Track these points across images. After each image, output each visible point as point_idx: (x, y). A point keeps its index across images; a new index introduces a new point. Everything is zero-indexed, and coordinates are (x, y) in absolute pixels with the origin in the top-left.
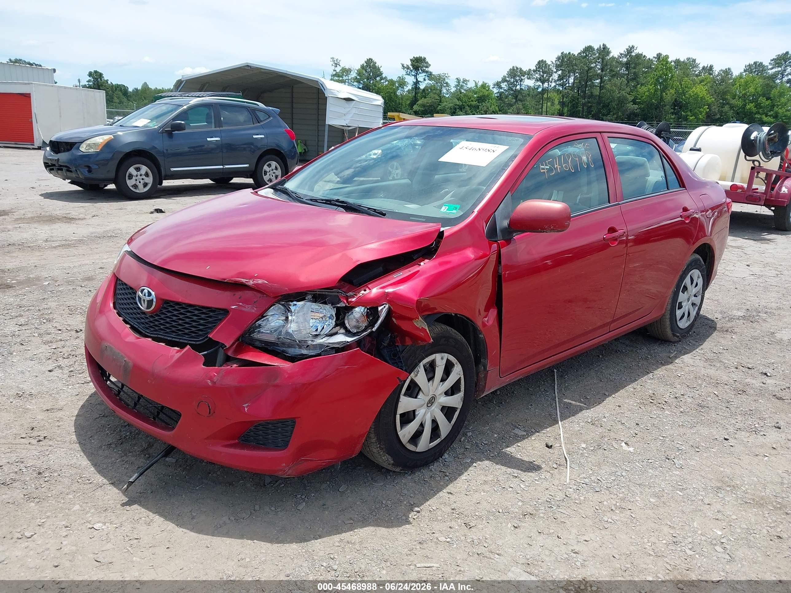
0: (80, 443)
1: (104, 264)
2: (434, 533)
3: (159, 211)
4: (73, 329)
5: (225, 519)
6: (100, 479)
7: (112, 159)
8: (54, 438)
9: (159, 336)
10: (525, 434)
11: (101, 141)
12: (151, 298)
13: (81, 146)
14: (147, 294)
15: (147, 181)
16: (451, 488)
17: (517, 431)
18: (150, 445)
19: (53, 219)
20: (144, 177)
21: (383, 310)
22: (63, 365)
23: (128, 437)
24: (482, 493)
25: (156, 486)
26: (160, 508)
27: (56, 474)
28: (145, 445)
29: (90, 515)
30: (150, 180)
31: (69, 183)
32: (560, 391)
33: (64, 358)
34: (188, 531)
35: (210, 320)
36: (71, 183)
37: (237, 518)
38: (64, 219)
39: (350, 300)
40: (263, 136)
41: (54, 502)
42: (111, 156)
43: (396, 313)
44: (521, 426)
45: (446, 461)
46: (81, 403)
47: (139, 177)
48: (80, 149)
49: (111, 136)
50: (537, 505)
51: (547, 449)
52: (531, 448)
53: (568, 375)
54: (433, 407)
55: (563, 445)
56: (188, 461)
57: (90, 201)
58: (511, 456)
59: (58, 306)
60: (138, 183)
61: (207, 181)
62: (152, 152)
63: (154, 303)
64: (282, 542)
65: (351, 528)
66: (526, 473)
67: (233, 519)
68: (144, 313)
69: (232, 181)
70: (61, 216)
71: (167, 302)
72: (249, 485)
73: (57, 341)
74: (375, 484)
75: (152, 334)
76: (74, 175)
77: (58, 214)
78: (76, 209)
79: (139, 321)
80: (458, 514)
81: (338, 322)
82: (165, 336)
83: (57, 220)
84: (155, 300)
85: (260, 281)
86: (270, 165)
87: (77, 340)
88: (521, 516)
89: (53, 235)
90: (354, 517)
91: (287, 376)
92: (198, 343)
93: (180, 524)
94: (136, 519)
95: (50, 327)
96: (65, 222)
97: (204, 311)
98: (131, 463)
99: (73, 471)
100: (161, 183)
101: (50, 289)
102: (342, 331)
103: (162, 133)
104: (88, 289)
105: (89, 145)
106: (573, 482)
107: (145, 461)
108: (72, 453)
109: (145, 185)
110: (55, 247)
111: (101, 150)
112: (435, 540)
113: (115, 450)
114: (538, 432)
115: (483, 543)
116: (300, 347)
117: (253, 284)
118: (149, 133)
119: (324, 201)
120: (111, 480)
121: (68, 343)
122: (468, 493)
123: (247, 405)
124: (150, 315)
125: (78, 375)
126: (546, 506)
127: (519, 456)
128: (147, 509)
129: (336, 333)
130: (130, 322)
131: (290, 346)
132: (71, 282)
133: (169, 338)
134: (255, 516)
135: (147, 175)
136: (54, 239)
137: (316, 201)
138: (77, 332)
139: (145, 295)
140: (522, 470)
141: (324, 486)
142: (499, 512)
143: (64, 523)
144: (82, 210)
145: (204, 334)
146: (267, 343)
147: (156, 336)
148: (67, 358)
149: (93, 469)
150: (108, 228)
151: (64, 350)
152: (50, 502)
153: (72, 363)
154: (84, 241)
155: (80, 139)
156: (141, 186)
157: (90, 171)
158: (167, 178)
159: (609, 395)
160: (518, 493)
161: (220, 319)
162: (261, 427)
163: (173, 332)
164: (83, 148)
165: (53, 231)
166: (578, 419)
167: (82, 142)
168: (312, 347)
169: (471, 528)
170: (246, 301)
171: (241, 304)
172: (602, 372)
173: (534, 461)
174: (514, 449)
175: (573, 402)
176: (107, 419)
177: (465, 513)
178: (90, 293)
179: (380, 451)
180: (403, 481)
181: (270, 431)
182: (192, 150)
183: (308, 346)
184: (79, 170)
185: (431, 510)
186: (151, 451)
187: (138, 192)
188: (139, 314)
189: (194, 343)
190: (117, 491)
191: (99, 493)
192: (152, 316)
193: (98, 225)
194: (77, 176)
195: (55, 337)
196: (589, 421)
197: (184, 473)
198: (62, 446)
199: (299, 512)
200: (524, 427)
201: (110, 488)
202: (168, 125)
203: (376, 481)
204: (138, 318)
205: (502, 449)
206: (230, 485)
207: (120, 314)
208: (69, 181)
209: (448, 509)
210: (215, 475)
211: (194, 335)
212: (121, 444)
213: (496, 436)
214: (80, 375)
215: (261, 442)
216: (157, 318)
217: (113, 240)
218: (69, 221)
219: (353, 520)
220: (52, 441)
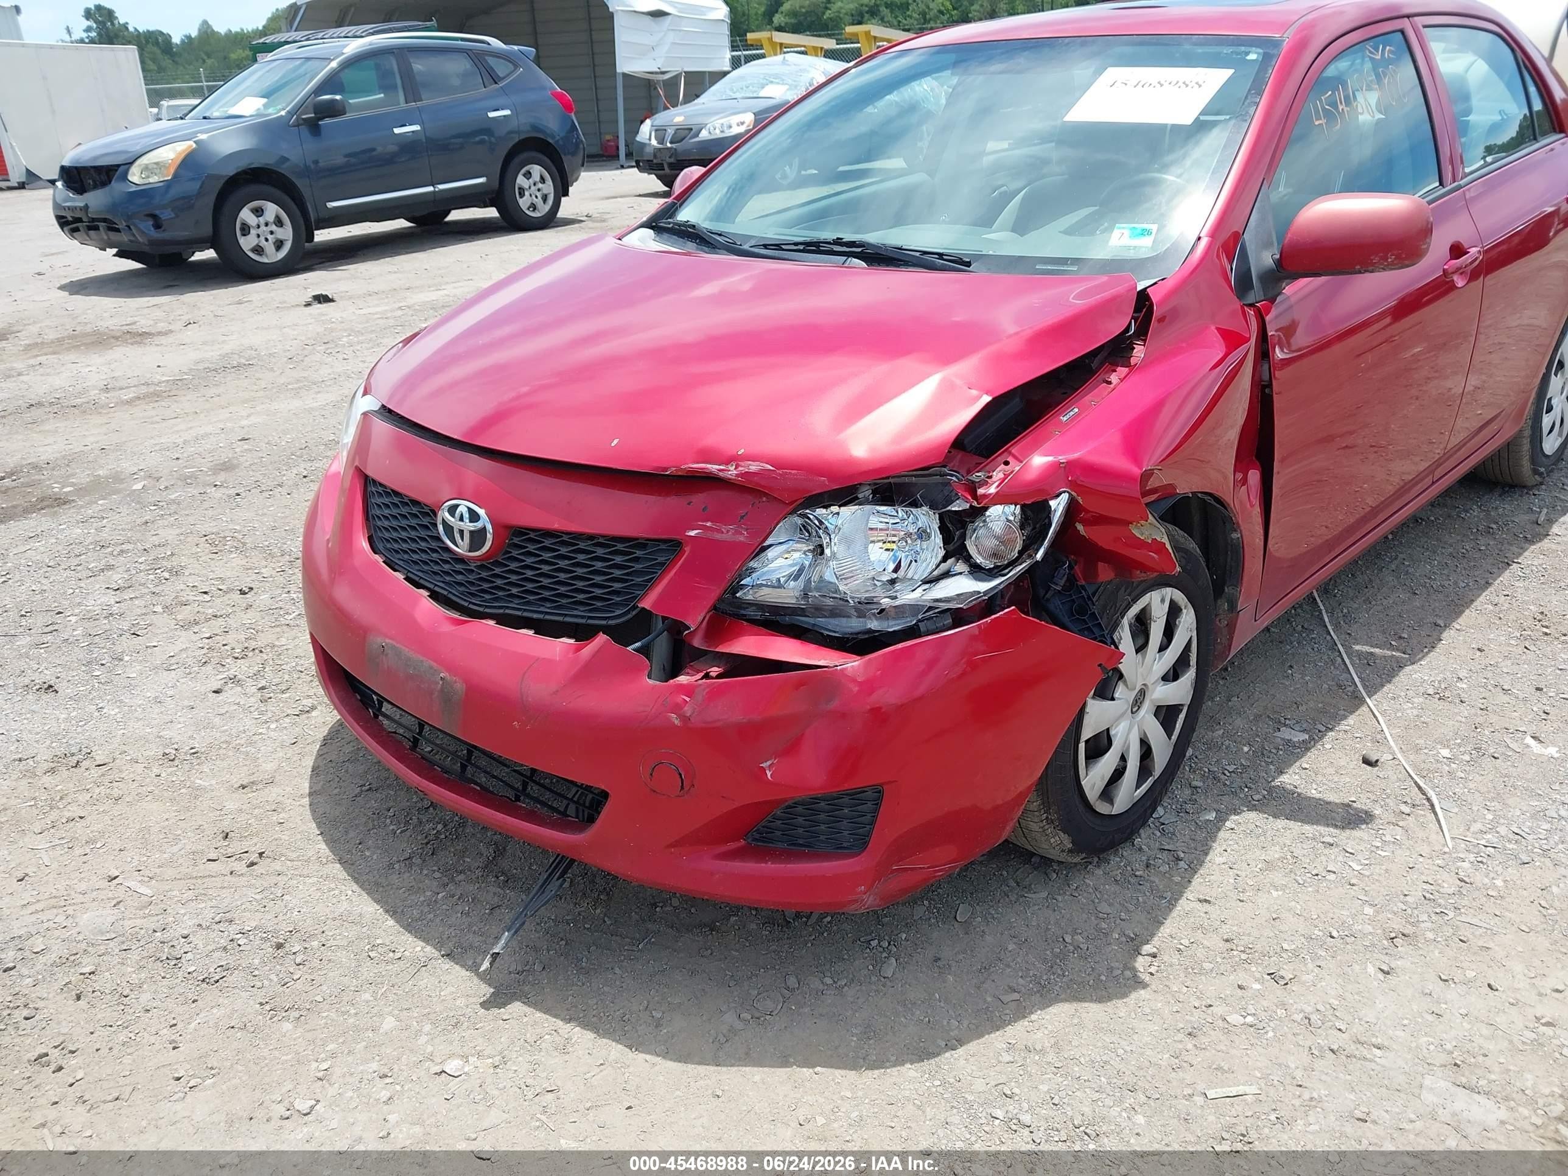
0: (340, 861)
1: (246, 429)
2: (1210, 1006)
3: (322, 299)
4: (231, 587)
5: (730, 1018)
6: (415, 947)
7: (200, 194)
8: (282, 855)
9: (507, 611)
10: (1307, 737)
11: (172, 156)
12: (479, 525)
13: (130, 172)
14: (466, 516)
15: (280, 237)
16: (1198, 886)
17: (1286, 733)
18: (500, 851)
19: (104, 340)
20: (274, 228)
21: (1058, 506)
22: (240, 676)
23: (443, 836)
24: (1275, 894)
25: (548, 951)
26: (576, 1007)
27: (315, 944)
28: (488, 852)
29: (423, 1039)
30: (287, 233)
31: (114, 255)
32: (1337, 627)
33: (237, 658)
34: (659, 1060)
35: (638, 566)
36: (118, 255)
37: (757, 1015)
38: (128, 336)
39: (981, 491)
40: (507, 112)
41: (333, 1015)
42: (196, 186)
43: (1087, 511)
44: (1289, 719)
45: (1163, 824)
46: (309, 762)
47: (263, 228)
48: (130, 178)
49: (191, 143)
50: (1409, 911)
51: (1369, 768)
52: (1332, 770)
53: (1340, 588)
54: (1142, 712)
55: (1399, 756)
56: (598, 880)
57: (168, 290)
58: (1299, 795)
59: (182, 538)
60: (263, 243)
61: (401, 224)
62: (283, 169)
63: (489, 536)
64: (879, 1064)
65: (1021, 1013)
66: (1348, 832)
67: (749, 1018)
68: (461, 560)
69: (450, 218)
70: (118, 330)
71: (520, 532)
72: (753, 926)
73: (207, 620)
74: (1030, 895)
75: (486, 607)
76: (124, 237)
77: (111, 328)
78: (146, 311)
79: (448, 578)
80: (1244, 952)
81: (951, 547)
82: (525, 610)
83: (112, 340)
84: (489, 527)
85: (754, 467)
86: (530, 173)
87: (251, 613)
88: (1385, 942)
89: (116, 375)
90: (1018, 984)
91: (856, 689)
92: (610, 622)
93: (634, 1045)
94: (531, 1040)
95: (182, 587)
96: (132, 344)
97: (620, 546)
98: (473, 900)
99: (352, 932)
100: (310, 238)
101: (152, 500)
102: (961, 567)
103: (297, 125)
104: (233, 492)
105: (146, 168)
106: (1463, 846)
107: (502, 892)
108: (333, 886)
109: (279, 244)
110: (129, 402)
111: (176, 176)
112: (1220, 1023)
113: (425, 872)
114: (1331, 730)
115: (1330, 1021)
116: (861, 615)
117: (737, 475)
118: (267, 129)
119: (801, 247)
120: (442, 946)
121: (232, 622)
122: (1242, 896)
123: (769, 763)
124: (479, 563)
125: (280, 696)
126: (1430, 911)
127: (1314, 793)
128: (547, 1011)
129: (947, 575)
130: (422, 581)
131: (835, 613)
132: (190, 477)
133: (535, 616)
134: (795, 1004)
135: (279, 222)
136: (124, 384)
137: (778, 247)
138: (242, 592)
139: (461, 519)
140: (1336, 826)
141: (919, 911)
142: (1332, 937)
143: (374, 1066)
144: (158, 313)
145: (625, 600)
146: (777, 610)
147: (501, 611)
148: (242, 658)
149: (391, 922)
150: (227, 348)
151: (230, 638)
152: (325, 1014)
153: (256, 668)
154: (185, 382)
155: (130, 155)
156: (269, 247)
157: (158, 226)
158: (321, 225)
159: (1445, 626)
160: (1353, 885)
161: (662, 564)
162: (800, 809)
163: (545, 599)
164: (135, 176)
165: (112, 366)
166: (1404, 689)
167: (131, 163)
168: (892, 614)
169: (1287, 984)
170: (720, 517)
171: (709, 524)
172: (1407, 573)
173: (1354, 802)
174: (1297, 777)
175: (1377, 651)
176: (378, 795)
177: (1258, 947)
178: (238, 499)
179: (1046, 827)
180: (1087, 881)
181: (822, 816)
182: (353, 160)
183: (882, 610)
184: (136, 226)
185: (1181, 947)
186: (505, 863)
187: (266, 261)
188: (446, 562)
189: (604, 622)
190: (464, 973)
191: (425, 980)
192: (482, 567)
193: (204, 343)
194: (132, 238)
195: (202, 610)
196: (1431, 691)
197: (598, 911)
198: (305, 872)
199: (889, 984)
200: (1297, 722)
201: (447, 966)
202: (306, 107)
203: (1028, 888)
204: (447, 573)
205: (1273, 780)
206: (712, 930)
207: (393, 564)
208: (115, 251)
209: (1214, 942)
210: (668, 908)
211: (599, 604)
212: (432, 854)
213: (1246, 749)
214: (284, 696)
215: (801, 841)
216: (498, 570)
217: (246, 374)
218: (138, 339)
219: (1019, 993)
220: (279, 863)
